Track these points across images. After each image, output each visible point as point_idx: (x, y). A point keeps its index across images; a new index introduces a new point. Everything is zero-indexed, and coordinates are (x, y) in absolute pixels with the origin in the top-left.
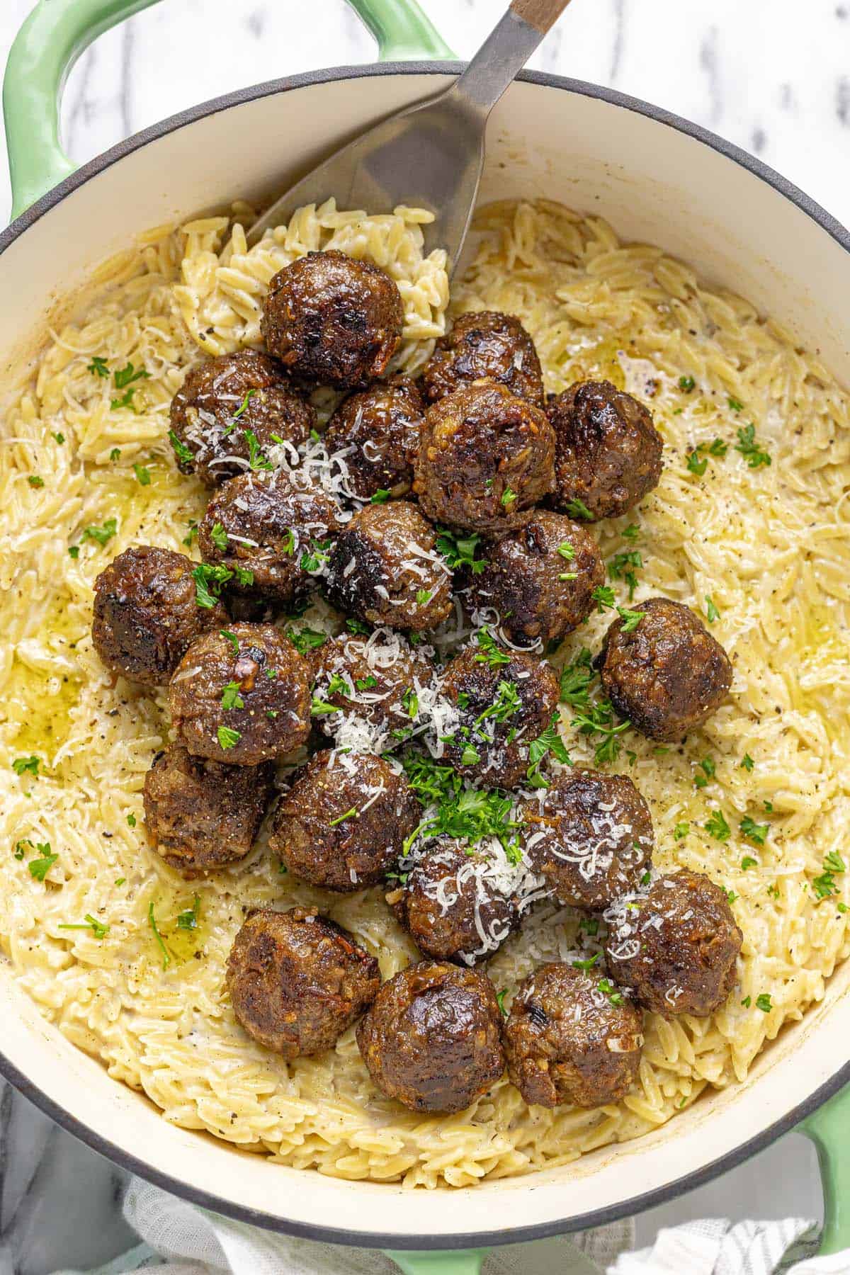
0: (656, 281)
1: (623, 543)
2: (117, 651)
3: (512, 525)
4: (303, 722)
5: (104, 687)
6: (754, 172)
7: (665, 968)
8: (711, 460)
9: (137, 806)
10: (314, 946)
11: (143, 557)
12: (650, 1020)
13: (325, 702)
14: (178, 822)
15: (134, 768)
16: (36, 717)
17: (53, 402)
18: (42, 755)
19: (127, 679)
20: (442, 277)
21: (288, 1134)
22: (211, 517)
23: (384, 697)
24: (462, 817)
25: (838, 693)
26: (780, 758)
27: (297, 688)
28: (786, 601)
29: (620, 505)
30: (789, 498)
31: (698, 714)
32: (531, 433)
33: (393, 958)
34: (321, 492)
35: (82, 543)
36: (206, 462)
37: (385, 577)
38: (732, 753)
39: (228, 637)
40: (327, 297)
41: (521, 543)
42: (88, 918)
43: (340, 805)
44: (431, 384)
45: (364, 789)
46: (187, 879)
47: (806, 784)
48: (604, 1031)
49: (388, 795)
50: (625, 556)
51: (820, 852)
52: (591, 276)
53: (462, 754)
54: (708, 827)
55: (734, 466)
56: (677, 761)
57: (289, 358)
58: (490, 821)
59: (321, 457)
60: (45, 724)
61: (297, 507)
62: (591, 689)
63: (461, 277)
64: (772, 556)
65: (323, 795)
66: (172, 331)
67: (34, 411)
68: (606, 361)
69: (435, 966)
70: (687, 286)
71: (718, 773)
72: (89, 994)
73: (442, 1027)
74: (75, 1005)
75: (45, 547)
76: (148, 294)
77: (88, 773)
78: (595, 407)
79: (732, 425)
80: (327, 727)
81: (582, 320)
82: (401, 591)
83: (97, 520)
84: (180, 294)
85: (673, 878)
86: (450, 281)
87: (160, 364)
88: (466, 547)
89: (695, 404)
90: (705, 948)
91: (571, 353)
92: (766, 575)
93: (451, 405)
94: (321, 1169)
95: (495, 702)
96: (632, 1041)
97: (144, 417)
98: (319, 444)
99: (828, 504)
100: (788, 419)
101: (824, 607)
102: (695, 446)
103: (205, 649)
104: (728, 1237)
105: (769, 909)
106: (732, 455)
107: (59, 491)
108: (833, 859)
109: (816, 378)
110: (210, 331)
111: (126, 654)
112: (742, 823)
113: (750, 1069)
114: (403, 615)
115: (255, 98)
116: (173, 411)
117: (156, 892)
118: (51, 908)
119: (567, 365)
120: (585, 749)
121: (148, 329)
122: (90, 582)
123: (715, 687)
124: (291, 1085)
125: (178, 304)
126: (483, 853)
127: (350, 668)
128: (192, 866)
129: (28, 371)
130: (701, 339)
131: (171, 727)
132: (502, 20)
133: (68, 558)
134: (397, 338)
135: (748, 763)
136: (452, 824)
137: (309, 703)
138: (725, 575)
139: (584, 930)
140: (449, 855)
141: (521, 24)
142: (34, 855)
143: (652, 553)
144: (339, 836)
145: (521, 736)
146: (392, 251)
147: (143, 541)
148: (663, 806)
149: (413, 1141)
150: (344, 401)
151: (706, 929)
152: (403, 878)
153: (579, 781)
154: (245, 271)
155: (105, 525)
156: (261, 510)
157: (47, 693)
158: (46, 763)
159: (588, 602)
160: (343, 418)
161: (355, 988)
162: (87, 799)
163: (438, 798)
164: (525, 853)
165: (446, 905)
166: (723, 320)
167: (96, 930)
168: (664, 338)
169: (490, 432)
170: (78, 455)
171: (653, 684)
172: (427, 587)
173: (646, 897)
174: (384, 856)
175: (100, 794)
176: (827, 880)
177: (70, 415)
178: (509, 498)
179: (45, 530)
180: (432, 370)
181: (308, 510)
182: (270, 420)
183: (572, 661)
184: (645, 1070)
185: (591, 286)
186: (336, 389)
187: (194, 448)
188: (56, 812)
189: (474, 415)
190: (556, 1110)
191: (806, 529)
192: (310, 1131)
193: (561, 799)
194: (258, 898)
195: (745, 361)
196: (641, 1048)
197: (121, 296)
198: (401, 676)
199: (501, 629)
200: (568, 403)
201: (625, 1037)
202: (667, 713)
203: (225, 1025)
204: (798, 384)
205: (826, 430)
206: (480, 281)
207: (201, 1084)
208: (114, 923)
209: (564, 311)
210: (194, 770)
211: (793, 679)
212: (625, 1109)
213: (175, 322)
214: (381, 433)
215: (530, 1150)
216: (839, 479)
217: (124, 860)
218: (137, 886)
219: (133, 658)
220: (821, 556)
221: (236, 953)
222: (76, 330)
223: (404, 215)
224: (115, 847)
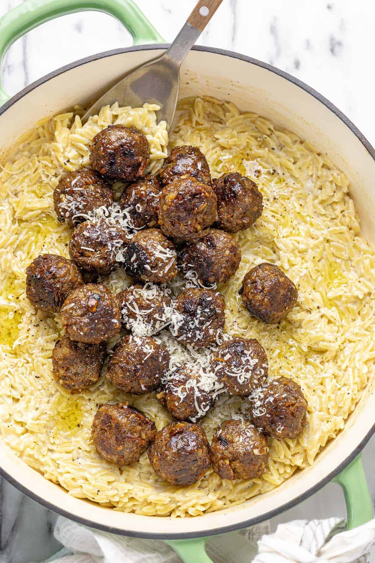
0: (256, 128)
1: (248, 241)
2: (37, 299)
3: (201, 236)
4: (118, 324)
5: (32, 314)
6: (293, 82)
7: (276, 418)
8: (283, 202)
9: (49, 365)
10: (128, 418)
11: (46, 259)
12: (271, 441)
14: (68, 369)
15: (47, 348)
16: (4, 329)
17: (3, 194)
19: (42, 310)
20: (165, 133)
21: (121, 498)
22: (74, 240)
23: (151, 311)
25: (344, 299)
26: (320, 328)
27: (115, 310)
28: (319, 261)
29: (246, 225)
30: (318, 217)
31: (284, 311)
32: (206, 197)
33: (161, 422)
34: (119, 227)
36: (70, 217)
37: (148, 261)
38: (300, 327)
40: (117, 145)
41: (205, 244)
43: (135, 358)
44: (163, 178)
45: (145, 350)
46: (72, 393)
47: (331, 338)
48: (252, 446)
49: (155, 352)
51: (340, 367)
52: (228, 127)
55: (294, 204)
56: (276, 331)
57: (103, 171)
59: (118, 212)
60: (8, 332)
61: (110, 233)
63: (173, 131)
64: (312, 242)
65: (128, 354)
66: (52, 162)
68: (237, 163)
69: (179, 423)
70: (269, 129)
71: (294, 336)
72: (34, 444)
73: (183, 448)
74: (28, 449)
75: (4, 257)
76: (40, 147)
77: (28, 352)
78: (233, 184)
79: (292, 187)
80: (128, 326)
81: (226, 146)
82: (155, 267)
83: (25, 244)
84: (54, 146)
85: (277, 381)
86: (168, 134)
87: (48, 176)
89: (276, 179)
90: (292, 409)
91: (222, 160)
92: (310, 250)
93: (172, 187)
94: (136, 512)
96: (264, 450)
97: (42, 199)
98: (118, 206)
99: (335, 219)
100: (316, 183)
101: (336, 262)
103: (75, 296)
104: (307, 527)
105: (319, 391)
106: (293, 200)
107: (8, 232)
109: (326, 165)
110: (68, 161)
111: (41, 300)
113: (315, 460)
114: (157, 277)
115: (82, 64)
116: (54, 196)
117: (59, 400)
118: (15, 409)
119: (221, 166)
121: (42, 161)
122: (24, 271)
123: (290, 299)
124: (121, 477)
125: (54, 150)
127: (136, 300)
128: (74, 388)
130: (277, 151)
131: (61, 330)
132: (184, 27)
134: (148, 160)
137: (120, 316)
138: (293, 251)
140: (182, 377)
141: (192, 28)
143: (261, 244)
144: (136, 371)
145: (209, 325)
146: (143, 123)
147: (45, 252)
148: (272, 351)
149: (174, 498)
150: (127, 187)
151: (292, 401)
153: (235, 342)
154: (82, 135)
156: (94, 236)
157: (8, 318)
158: (9, 348)
159: (235, 267)
160: (127, 195)
161: (146, 435)
162: (28, 362)
164: (214, 374)
165: (182, 397)
166: (286, 143)
168: (261, 152)
169: (189, 197)
170: (15, 217)
171: (263, 300)
172: (167, 264)
173: (266, 390)
174: (155, 378)
175: (33, 360)
177: (10, 199)
179: (3, 250)
180: (163, 172)
181: (114, 234)
182: (96, 198)
184: (271, 463)
185: (229, 131)
186: (123, 183)
187: (65, 211)
188: (15, 369)
189: (182, 191)
190: (234, 482)
191: (326, 229)
192: (130, 496)
194: (102, 400)
195: (296, 160)
196: (268, 453)
197: (29, 149)
198: (158, 302)
199: (199, 280)
200: (221, 183)
201: (261, 449)
202: (271, 312)
203: (92, 454)
204: (319, 168)
205: (332, 188)
206: (181, 132)
207: (84, 479)
208: (43, 414)
209: (218, 143)
210: (73, 347)
211: (324, 294)
212: (263, 480)
213: (53, 158)
214: (143, 200)
215: (224, 499)
216: (339, 208)
217: (45, 387)
218: (51, 398)
219: (44, 301)
220: (333, 241)
221: (95, 423)
222: (11, 163)
223: (147, 107)
224: (41, 382)
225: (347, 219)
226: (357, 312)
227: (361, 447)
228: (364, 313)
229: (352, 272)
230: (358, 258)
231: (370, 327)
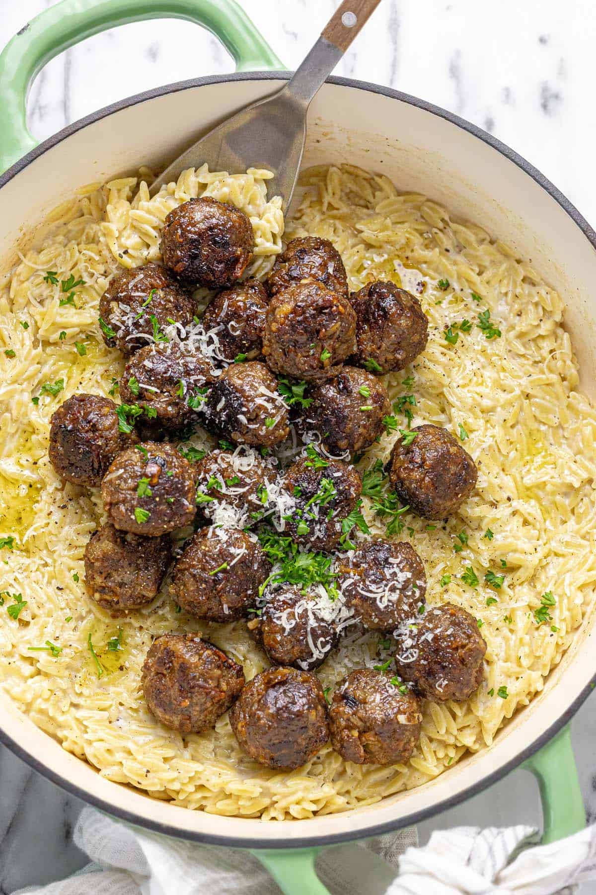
0: (422, 217)
1: (402, 390)
2: (66, 463)
3: (328, 375)
4: (191, 506)
5: (57, 489)
6: (483, 140)
7: (436, 667)
8: (460, 334)
9: (80, 568)
10: (200, 655)
11: (83, 400)
12: (427, 704)
13: (205, 494)
14: (108, 576)
15: (78, 544)
16: (12, 511)
17: (21, 301)
18: (16, 536)
19: (72, 483)
20: (280, 214)
21: (183, 784)
22: (128, 373)
23: (245, 490)
24: (298, 571)
25: (549, 488)
26: (511, 531)
27: (187, 483)
28: (512, 427)
29: (400, 362)
30: (514, 359)
31: (454, 500)
32: (340, 313)
33: (253, 668)
34: (201, 356)
35: (40, 395)
36: (124, 338)
37: (244, 409)
38: (479, 528)
39: (141, 450)
40: (204, 227)
41: (335, 387)
42: (48, 643)
43: (216, 561)
44: (273, 284)
45: (232, 550)
46: (114, 617)
47: (528, 547)
48: (396, 710)
49: (249, 555)
50: (405, 398)
51: (539, 593)
52: (378, 214)
53: (297, 527)
54: (464, 578)
55: (477, 337)
56: (441, 534)
57: (179, 267)
58: (316, 573)
59: (200, 333)
60: (17, 516)
61: (185, 365)
62: (384, 486)
63: (292, 216)
64: (503, 397)
65: (205, 555)
66: (100, 253)
67: (8, 307)
68: (390, 271)
69: (281, 669)
70: (443, 220)
71: (470, 543)
72: (49, 693)
73: (287, 707)
74: (39, 701)
75: (17, 397)
76: (83, 230)
77: (47, 547)
78: (382, 297)
79: (475, 311)
80: (207, 511)
81: (373, 243)
82: (255, 419)
83: (51, 380)
84: (105, 228)
85: (439, 609)
86: (285, 217)
87: (92, 275)
88: (298, 390)
89: (449, 297)
90: (461, 652)
91: (366, 266)
92: (499, 409)
93: (286, 296)
94: (207, 809)
95: (319, 492)
96: (414, 717)
97: (81, 311)
98: (199, 325)
99: (540, 362)
100: (512, 306)
101: (538, 431)
102: (450, 325)
103: (125, 458)
104: (479, 837)
105: (505, 631)
106: (475, 330)
107: (26, 359)
108: (547, 597)
109: (529, 278)
110: (126, 252)
111: (72, 465)
112: (486, 575)
113: (494, 737)
114: (256, 436)
115: (155, 96)
116: (101, 305)
117: (93, 626)
118: (22, 637)
119: (364, 273)
120: (379, 526)
121: (84, 252)
122: (47, 420)
123: (465, 481)
124: (186, 753)
125: (104, 235)
126: (312, 594)
127: (222, 472)
128: (117, 607)
129: (4, 281)
130: (453, 255)
131: (102, 515)
132: (317, 43)
133: (31, 404)
134: (250, 254)
135: (490, 535)
136: (291, 576)
137: (195, 494)
138: (471, 410)
139: (381, 647)
140: (289, 595)
141: (329, 46)
142: (11, 602)
143: (423, 397)
144: (216, 582)
145: (336, 516)
146: (245, 198)
147: (81, 391)
148: (433, 564)
149: (268, 789)
150: (216, 296)
151: (462, 640)
152: (259, 612)
153: (376, 545)
154: (149, 212)
155: (56, 383)
156: (161, 368)
157: (18, 495)
158: (18, 541)
159: (380, 427)
160: (215, 307)
161: (228, 684)
162: (46, 565)
163: (282, 558)
164: (340, 593)
165: (288, 627)
166: (467, 240)
167: (54, 651)
168: (428, 254)
169: (313, 312)
170: (38, 336)
171: (423, 479)
172: (273, 416)
173: (422, 622)
174: (246, 596)
175: (55, 561)
176: (544, 611)
177: (32, 310)
178: (326, 356)
179: (16, 386)
180: (273, 275)
181: (192, 367)
182: (167, 309)
183: (370, 468)
184: (424, 741)
185: (379, 220)
186: (210, 289)
187: (116, 328)
188: (25, 574)
189: (302, 301)
190: (365, 768)
191: (525, 378)
192: (199, 783)
193: (364, 557)
194: (161, 628)
195: (482, 269)
196: (420, 723)
197: (66, 231)
198: (256, 476)
199: (322, 445)
200: (364, 296)
201: (410, 714)
202: (434, 499)
203: (141, 714)
204: (518, 283)
205: (537, 313)
206: (305, 219)
207: (125, 751)
208: (65, 647)
209: (361, 237)
210: (119, 540)
211: (519, 479)
212: (410, 766)
213: (102, 247)
214: (240, 316)
215: (347, 795)
216: (546, 345)
217: (71, 605)
218: (80, 622)
219: (77, 467)
220: (536, 397)
221: (147, 663)
222: (36, 253)
223: (254, 174)
224: (65, 597)
225: (560, 363)
226: (569, 509)
227: (570, 713)
228: (581, 511)
229: (565, 446)
230: (574, 426)
231: (588, 533)
